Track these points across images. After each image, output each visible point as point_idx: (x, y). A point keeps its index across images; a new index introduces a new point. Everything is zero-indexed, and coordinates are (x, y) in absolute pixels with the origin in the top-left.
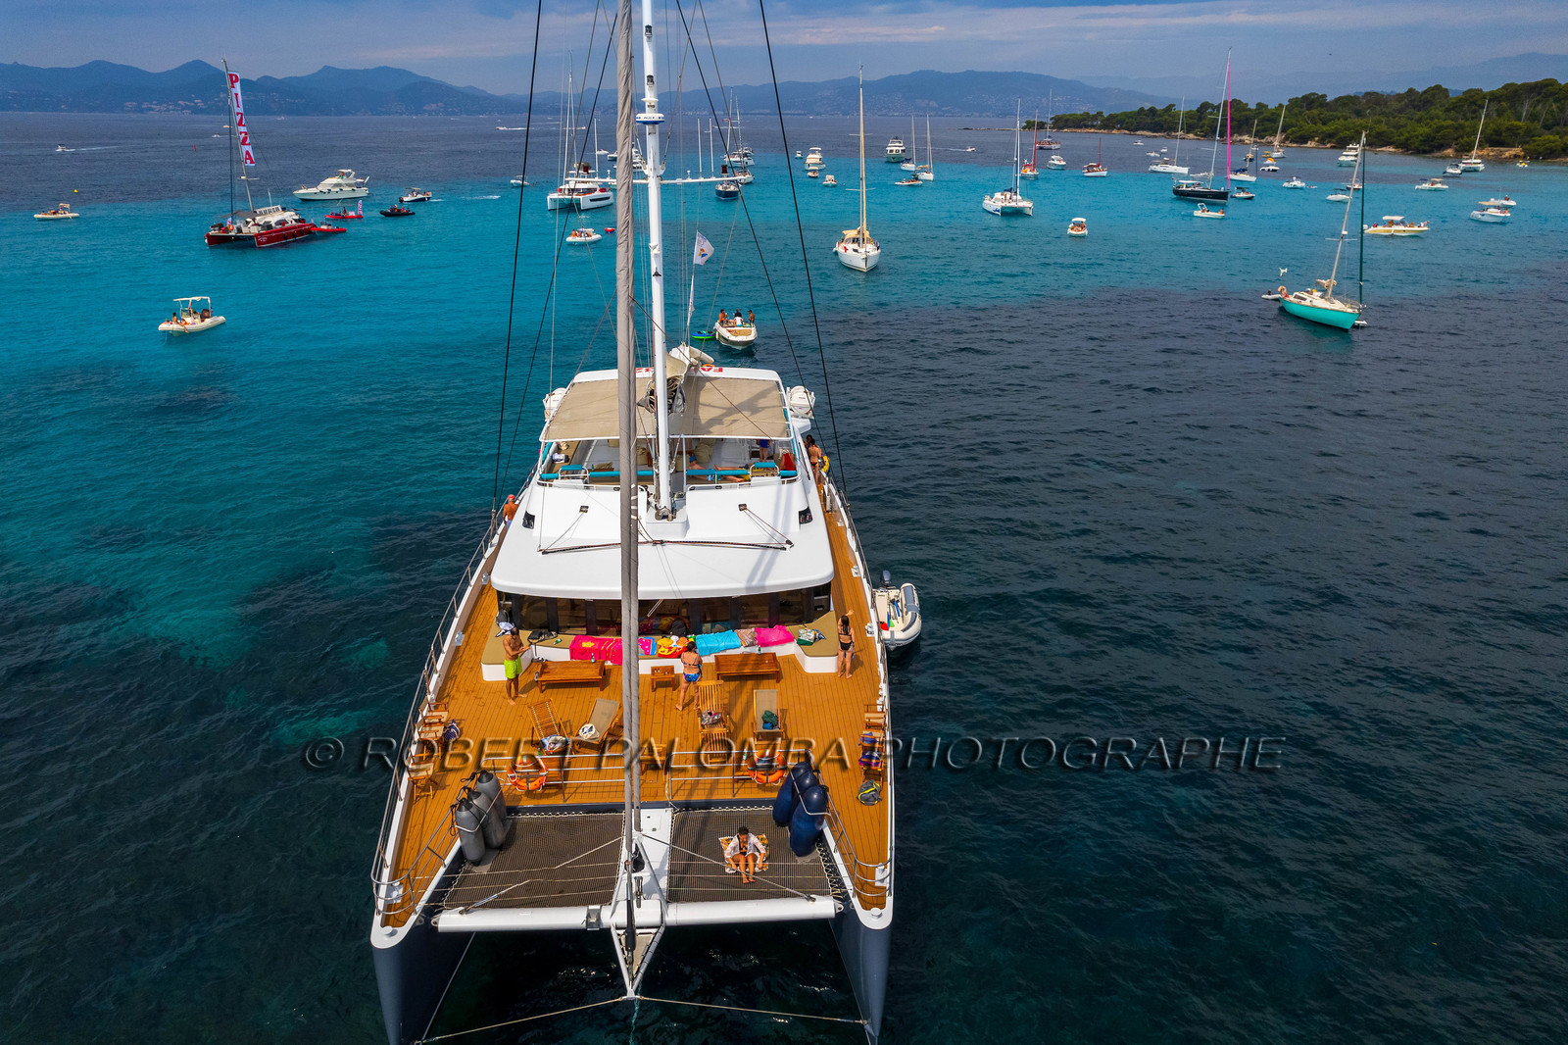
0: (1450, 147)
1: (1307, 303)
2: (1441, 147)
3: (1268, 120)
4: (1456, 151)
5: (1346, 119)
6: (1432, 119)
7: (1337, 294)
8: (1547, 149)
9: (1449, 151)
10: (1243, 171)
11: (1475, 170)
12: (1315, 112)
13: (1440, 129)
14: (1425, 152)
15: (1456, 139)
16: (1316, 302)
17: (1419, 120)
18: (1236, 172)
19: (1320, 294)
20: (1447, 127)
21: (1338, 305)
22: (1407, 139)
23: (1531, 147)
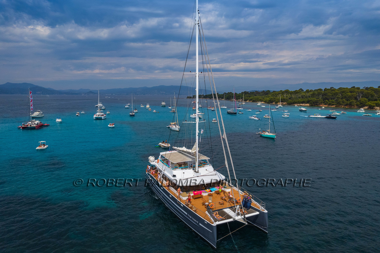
0: (274, 102)
1: (266, 134)
2: (272, 102)
3: (238, 96)
4: (275, 103)
5: (253, 96)
6: (269, 97)
7: (271, 132)
8: (291, 103)
10: (239, 108)
11: (281, 107)
12: (247, 95)
13: (271, 99)
14: (269, 103)
15: (275, 101)
16: (267, 134)
17: (267, 97)
18: (238, 108)
19: (268, 132)
20: (273, 98)
21: (271, 134)
22: (266, 101)
23: (288, 102)
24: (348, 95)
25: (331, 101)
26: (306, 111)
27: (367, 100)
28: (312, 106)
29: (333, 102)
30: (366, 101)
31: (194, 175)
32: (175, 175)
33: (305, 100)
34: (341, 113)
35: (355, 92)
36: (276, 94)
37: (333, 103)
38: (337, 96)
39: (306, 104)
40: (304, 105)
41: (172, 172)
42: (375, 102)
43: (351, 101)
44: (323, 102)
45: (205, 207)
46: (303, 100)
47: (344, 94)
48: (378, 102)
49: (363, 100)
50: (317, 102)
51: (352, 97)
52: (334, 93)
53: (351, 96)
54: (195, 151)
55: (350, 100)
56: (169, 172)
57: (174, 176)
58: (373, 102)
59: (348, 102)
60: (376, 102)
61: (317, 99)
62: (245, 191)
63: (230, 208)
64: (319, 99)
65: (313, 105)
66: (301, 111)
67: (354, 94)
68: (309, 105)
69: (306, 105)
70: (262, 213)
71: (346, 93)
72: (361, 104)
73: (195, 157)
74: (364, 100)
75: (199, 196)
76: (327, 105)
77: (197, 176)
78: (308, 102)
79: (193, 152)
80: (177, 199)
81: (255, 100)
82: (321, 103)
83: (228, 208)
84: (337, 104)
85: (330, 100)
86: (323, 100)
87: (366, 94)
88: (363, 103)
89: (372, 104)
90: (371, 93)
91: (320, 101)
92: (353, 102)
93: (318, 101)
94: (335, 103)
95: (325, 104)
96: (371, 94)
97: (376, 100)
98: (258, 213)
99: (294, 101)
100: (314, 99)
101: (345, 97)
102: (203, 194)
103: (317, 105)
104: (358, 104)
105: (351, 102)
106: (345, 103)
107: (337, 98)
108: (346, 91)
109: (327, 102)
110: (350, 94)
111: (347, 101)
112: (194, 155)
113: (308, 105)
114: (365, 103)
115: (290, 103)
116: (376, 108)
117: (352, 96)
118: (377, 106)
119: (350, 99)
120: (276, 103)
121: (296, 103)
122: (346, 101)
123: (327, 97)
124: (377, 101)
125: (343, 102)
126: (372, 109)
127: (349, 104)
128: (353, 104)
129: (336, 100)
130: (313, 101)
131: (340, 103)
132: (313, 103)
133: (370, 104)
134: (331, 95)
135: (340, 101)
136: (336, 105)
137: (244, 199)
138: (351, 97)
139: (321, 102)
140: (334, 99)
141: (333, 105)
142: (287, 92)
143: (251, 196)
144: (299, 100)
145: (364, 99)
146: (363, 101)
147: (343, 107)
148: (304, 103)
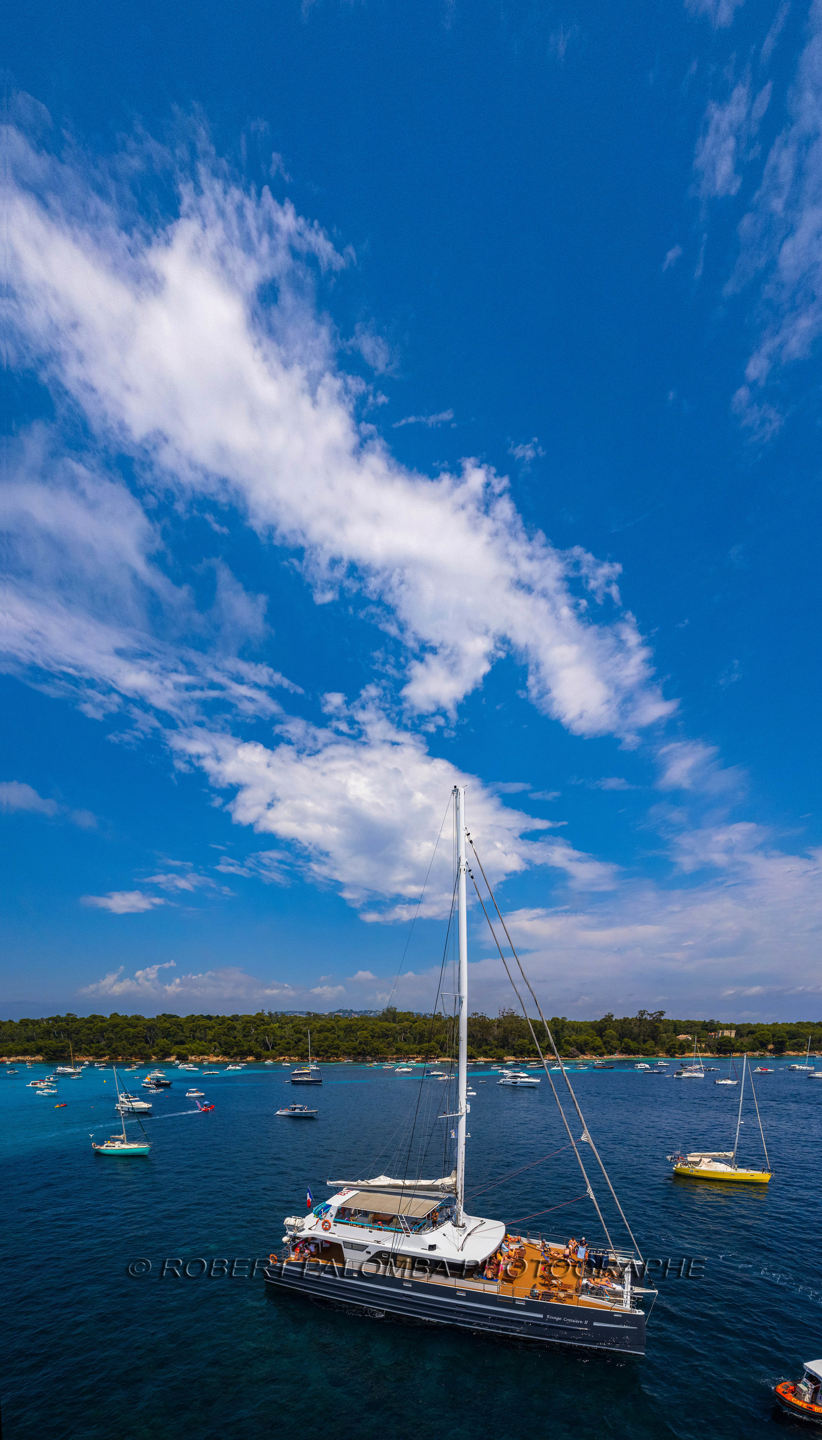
16: (119, 1147)
19: (119, 1142)
25: (96, 1047)
27: (170, 1043)
28: (51, 1059)
33: (27, 1047)
35: (140, 1026)
37: (103, 1052)
39: (34, 1056)
48: (191, 1047)
51: (140, 1037)
65: (54, 1057)
67: (140, 1031)
68: (41, 1059)
69: (33, 1059)
71: (122, 1028)
74: (164, 1042)
78: (39, 1051)
84: (114, 1053)
89: (182, 1051)
93: (63, 1047)
94: (106, 1052)
95: (85, 1055)
96: (172, 1031)
97: (182, 1043)
100: (52, 1043)
110: (132, 1030)
113: (39, 1058)
114: (168, 1048)
118: (192, 1055)
119: (135, 1040)
121: (3, 1056)
122: (129, 1046)
130: (52, 1049)
131: (117, 1051)
132: (51, 1053)
133: (178, 1050)
135: (117, 1047)
136: (109, 1054)
138: (137, 1037)
141: (104, 1055)
144: (11, 1046)
145: (162, 1042)
147: (126, 1059)
148: (28, 1055)
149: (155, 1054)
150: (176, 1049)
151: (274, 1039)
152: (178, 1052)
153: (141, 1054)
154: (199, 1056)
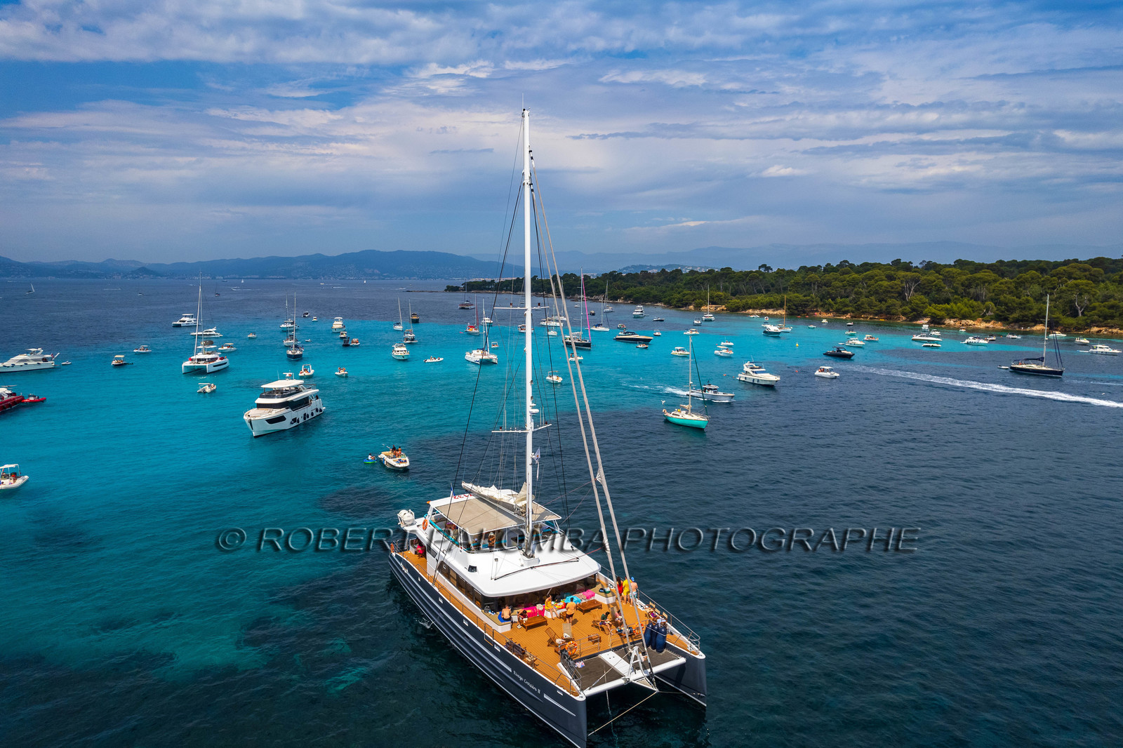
0: (691, 304)
1: (680, 417)
2: (686, 305)
3: (594, 287)
4: (695, 307)
5: (635, 287)
6: (678, 288)
7: (694, 411)
8: (736, 307)
9: (691, 307)
10: (599, 325)
11: (711, 320)
12: (618, 283)
13: (684, 296)
14: (679, 307)
15: (693, 300)
16: (684, 416)
17: (672, 289)
18: (596, 326)
19: (685, 412)
20: (688, 294)
21: (695, 417)
22: (669, 300)
23: (729, 305)
24: (881, 286)
25: (841, 302)
26: (778, 333)
27: (927, 300)
28: (792, 314)
29: (846, 306)
30: (924, 303)
31: (522, 566)
32: (475, 567)
33: (773, 300)
34: (865, 339)
35: (899, 278)
36: (697, 281)
37: (846, 309)
38: (856, 289)
39: (777, 310)
40: (770, 312)
41: (466, 560)
42: (944, 306)
43: (890, 301)
44: (820, 304)
45: (555, 651)
46: (767, 299)
47: (873, 281)
48: (952, 307)
49: (917, 301)
50: (805, 304)
51: (892, 292)
52: (848, 279)
53: (890, 289)
54: (524, 502)
55: (886, 301)
56: (458, 560)
57: (472, 569)
58: (941, 305)
59: (883, 306)
60: (946, 306)
61: (805, 296)
62: (651, 603)
63: (615, 649)
64: (809, 296)
65: (796, 312)
66: (767, 333)
67: (896, 285)
68: (784, 313)
69: (775, 313)
70: (691, 660)
71: (877, 281)
72: (913, 310)
73: (523, 519)
74: (920, 300)
75: (539, 620)
76: (831, 312)
77: (532, 568)
78: (781, 305)
79: (520, 504)
80: (483, 632)
81: (641, 298)
82: (816, 306)
83: (610, 650)
84: (858, 310)
85: (839, 300)
86: (821, 300)
87: (925, 284)
88: (916, 308)
89: (938, 313)
90: (935, 281)
91: (813, 302)
92: (894, 305)
93: (807, 301)
94: (850, 308)
95: (827, 311)
96: (936, 286)
97: (947, 301)
98: (682, 660)
99: (744, 301)
100: (798, 297)
101: (876, 292)
102: (547, 614)
103: (804, 312)
104: (905, 311)
105: (889, 306)
106: (875, 308)
107: (856, 293)
108: (876, 276)
109: (830, 304)
110: (885, 283)
111: (880, 301)
112: (522, 512)
113: (782, 312)
114: (923, 307)
115: (733, 306)
116: (947, 321)
117: (892, 288)
118: (951, 318)
119: (887, 296)
120: (698, 307)
121: (750, 308)
122: (878, 303)
123: (831, 292)
124: (948, 304)
125: (870, 305)
126: (939, 324)
127: (886, 310)
128: (894, 311)
129: (854, 299)
130: (795, 303)
131: (862, 308)
132: (794, 307)
133: (933, 311)
134: (841, 284)
135: (863, 304)
136: (853, 312)
137: (648, 626)
138: (889, 292)
139: (815, 304)
140: (847, 297)
141: (845, 313)
142: (727, 273)
143: (666, 616)
144: (759, 298)
146: (917, 303)
147: (871, 318)
148: (772, 308)
149: (904, 314)
150: (932, 309)
151: (1089, 300)
152: (933, 313)
153: (889, 313)
154: (961, 319)
